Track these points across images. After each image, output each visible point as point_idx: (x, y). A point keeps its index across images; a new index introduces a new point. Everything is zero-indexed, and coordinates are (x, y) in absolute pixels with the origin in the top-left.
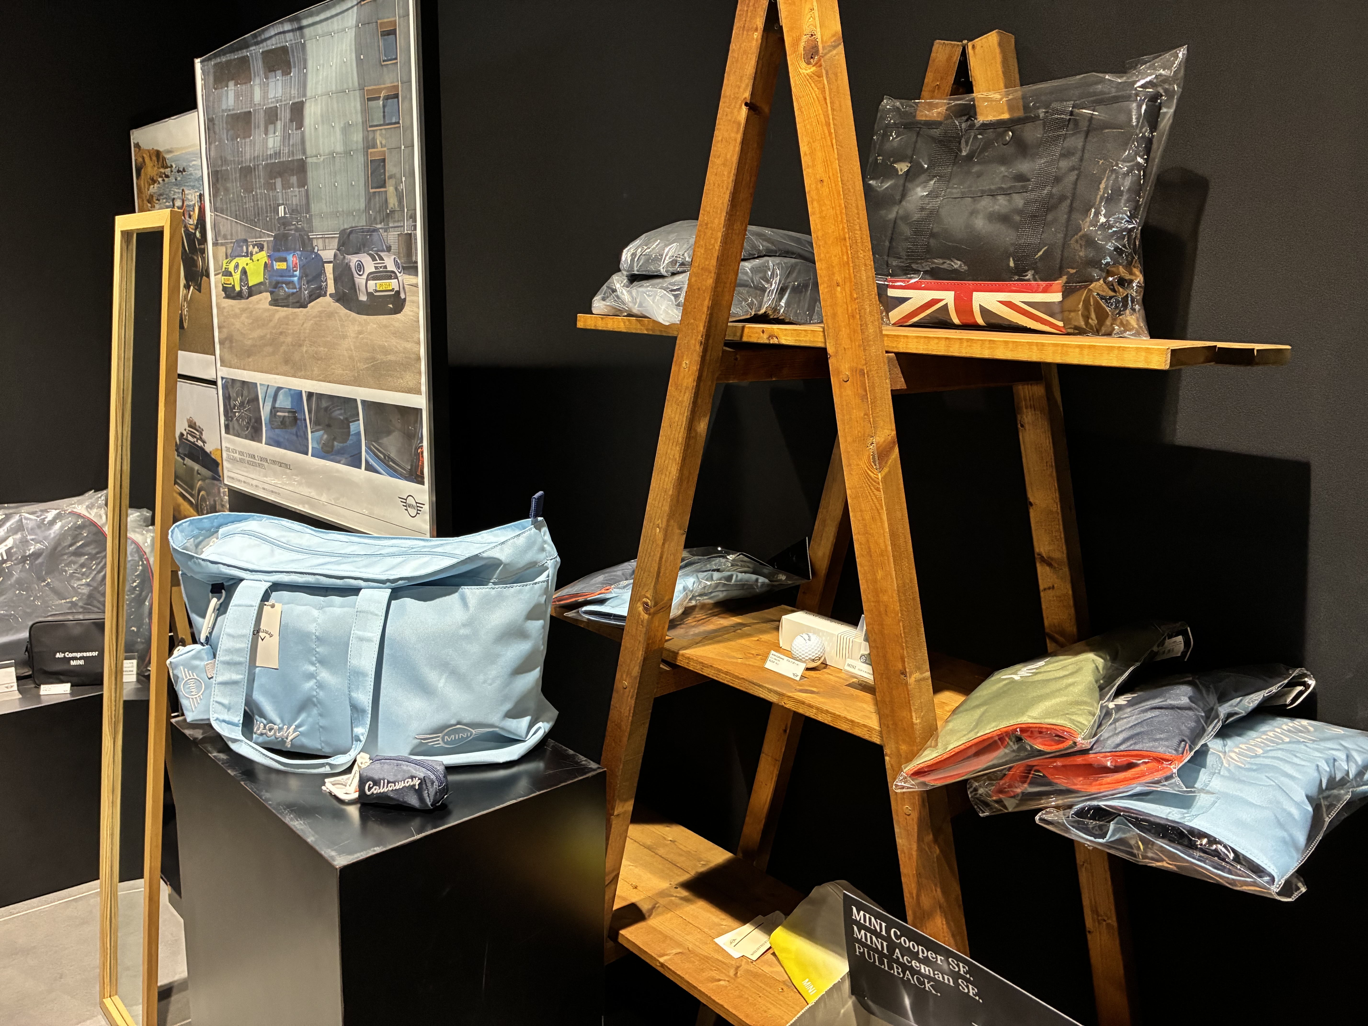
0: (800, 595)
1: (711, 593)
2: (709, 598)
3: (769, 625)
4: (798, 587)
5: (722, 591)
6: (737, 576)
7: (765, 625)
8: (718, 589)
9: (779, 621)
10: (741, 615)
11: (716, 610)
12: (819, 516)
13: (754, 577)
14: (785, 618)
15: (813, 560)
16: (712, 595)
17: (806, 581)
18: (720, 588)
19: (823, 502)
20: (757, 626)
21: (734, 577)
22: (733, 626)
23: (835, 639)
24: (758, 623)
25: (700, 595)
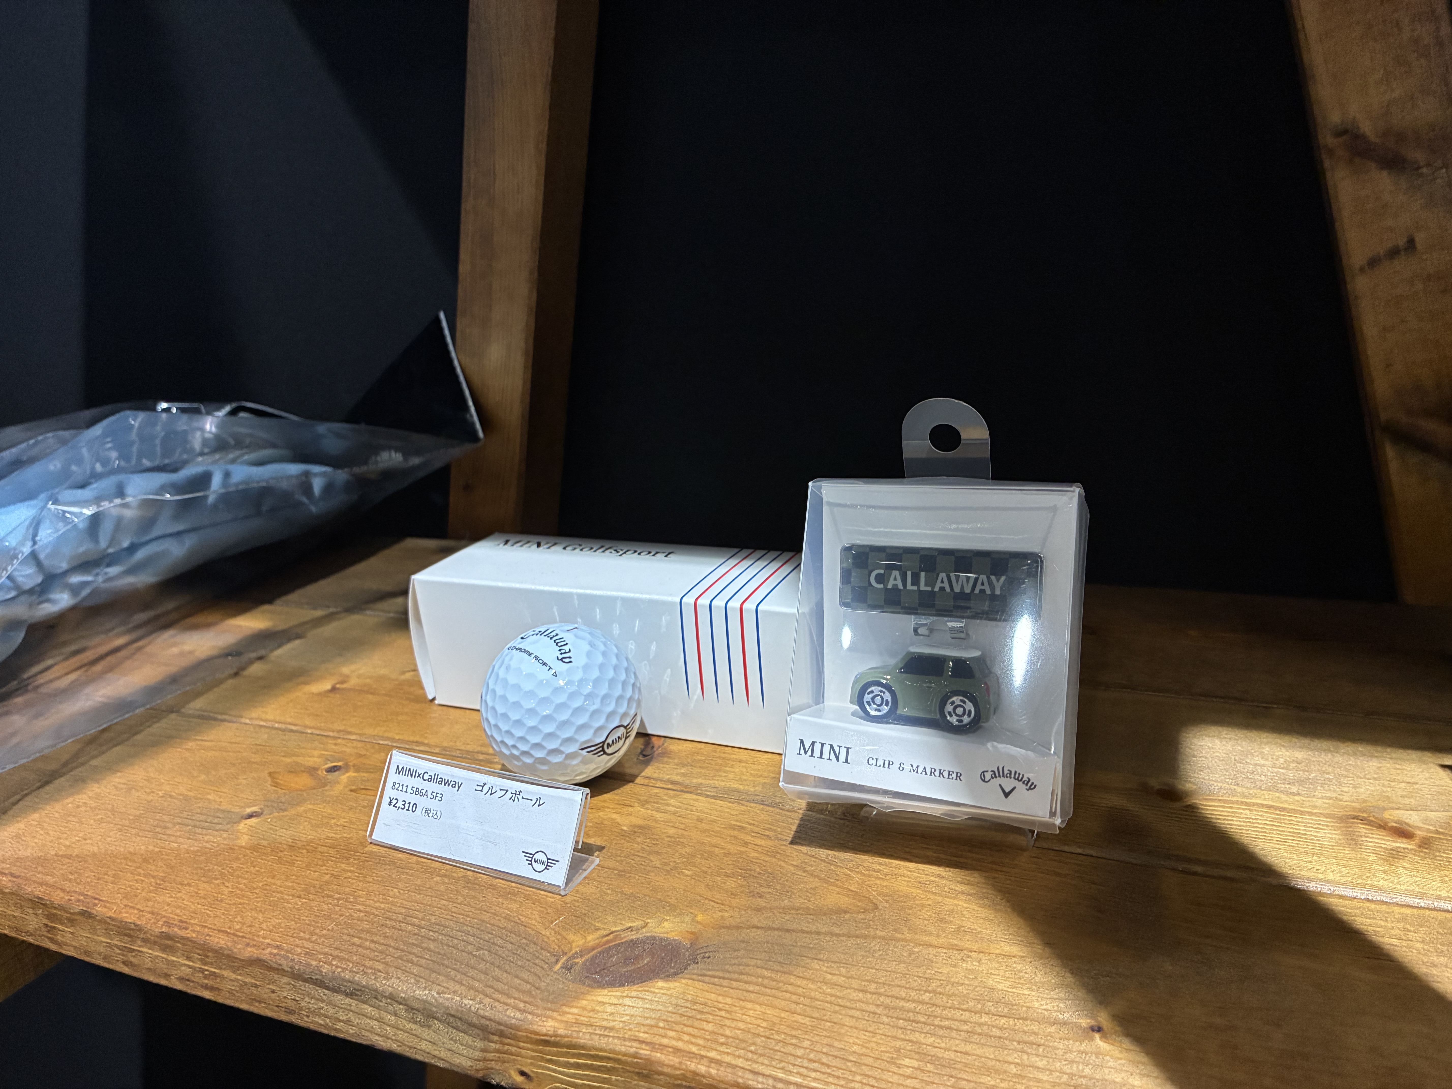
0: (456, 498)
1: (132, 548)
2: (131, 571)
3: (370, 617)
4: (445, 471)
5: (178, 534)
6: (227, 475)
7: (356, 617)
8: (156, 532)
9: (405, 592)
10: (270, 600)
11: (170, 605)
12: (468, 227)
13: (294, 469)
14: (421, 579)
15: (476, 380)
16: (140, 555)
17: (469, 447)
18: (165, 525)
19: (470, 175)
20: (329, 630)
21: (216, 481)
22: (233, 652)
23: (668, 621)
24: (329, 618)
25: (85, 565)
